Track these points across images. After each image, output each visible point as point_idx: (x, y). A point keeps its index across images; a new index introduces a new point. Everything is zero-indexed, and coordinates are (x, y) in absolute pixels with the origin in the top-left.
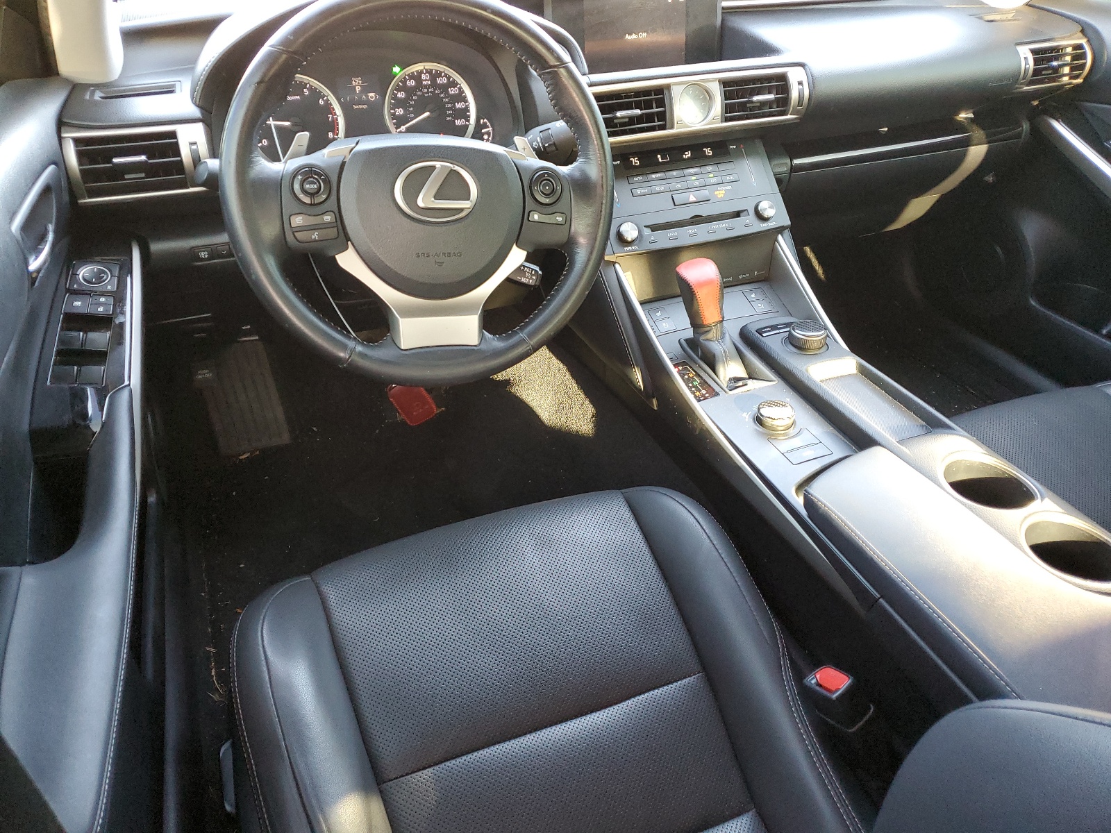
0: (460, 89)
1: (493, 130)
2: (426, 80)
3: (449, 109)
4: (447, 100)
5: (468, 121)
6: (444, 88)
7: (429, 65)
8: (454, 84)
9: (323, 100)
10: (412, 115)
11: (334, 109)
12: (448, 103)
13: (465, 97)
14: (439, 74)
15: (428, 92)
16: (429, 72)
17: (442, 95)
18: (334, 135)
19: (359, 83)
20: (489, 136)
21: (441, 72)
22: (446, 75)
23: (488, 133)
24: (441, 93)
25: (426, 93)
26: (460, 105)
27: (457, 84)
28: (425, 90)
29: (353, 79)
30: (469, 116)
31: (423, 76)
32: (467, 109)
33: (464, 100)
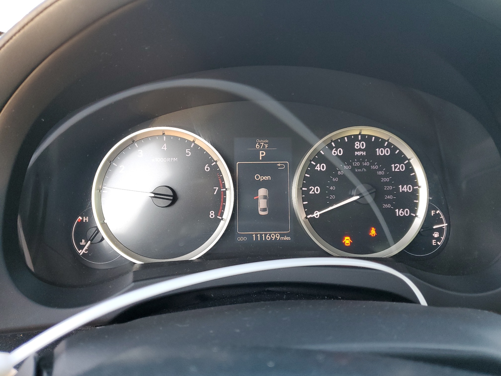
0: (409, 164)
1: (449, 227)
2: (360, 150)
3: (389, 193)
4: (387, 180)
5: (415, 211)
6: (386, 162)
7: (367, 131)
8: (401, 158)
9: (209, 166)
10: (333, 197)
11: (223, 180)
12: (387, 184)
13: (415, 177)
14: (379, 143)
15: (361, 167)
16: (366, 139)
17: (380, 173)
18: (216, 214)
19: (264, 146)
20: (441, 234)
21: (384, 141)
22: (390, 145)
23: (440, 230)
24: (381, 169)
25: (358, 167)
26: (405, 189)
27: (405, 158)
28: (358, 164)
29: (258, 140)
30: (416, 205)
31: (357, 145)
32: (415, 195)
33: (413, 181)
